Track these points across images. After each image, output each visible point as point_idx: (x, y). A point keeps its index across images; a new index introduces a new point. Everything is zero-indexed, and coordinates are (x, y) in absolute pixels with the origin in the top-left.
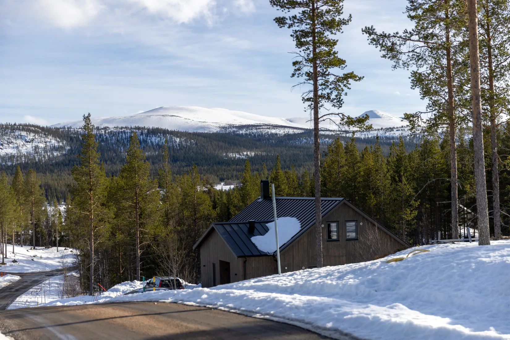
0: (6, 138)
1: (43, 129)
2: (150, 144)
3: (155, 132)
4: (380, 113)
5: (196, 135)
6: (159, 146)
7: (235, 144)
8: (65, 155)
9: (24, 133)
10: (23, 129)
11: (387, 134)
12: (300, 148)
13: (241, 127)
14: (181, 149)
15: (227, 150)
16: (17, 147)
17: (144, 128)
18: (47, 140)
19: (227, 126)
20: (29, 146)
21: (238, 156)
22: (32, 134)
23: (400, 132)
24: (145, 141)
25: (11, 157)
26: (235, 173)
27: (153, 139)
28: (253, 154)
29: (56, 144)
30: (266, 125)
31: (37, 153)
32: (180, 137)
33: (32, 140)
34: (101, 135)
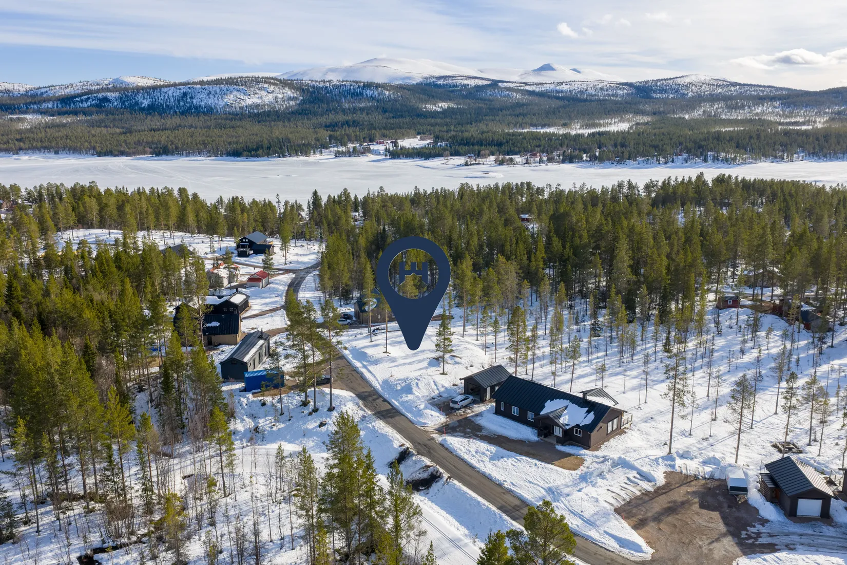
0: (252, 89)
1: (280, 81)
2: (365, 96)
3: (368, 85)
4: (555, 66)
5: (401, 88)
6: (372, 98)
7: (433, 97)
8: (299, 104)
9: (266, 86)
10: (265, 82)
11: (558, 88)
12: (485, 100)
13: (440, 78)
14: (390, 101)
15: (426, 102)
16: (261, 97)
17: (361, 82)
18: (284, 91)
19: (428, 76)
20: (271, 96)
21: (434, 108)
22: (272, 87)
23: (568, 86)
24: (361, 94)
25: (257, 106)
26: (429, 127)
27: (368, 92)
28: (446, 106)
29: (292, 95)
30: (460, 76)
31: (277, 102)
32: (389, 91)
33: (273, 92)
34: (326, 87)
